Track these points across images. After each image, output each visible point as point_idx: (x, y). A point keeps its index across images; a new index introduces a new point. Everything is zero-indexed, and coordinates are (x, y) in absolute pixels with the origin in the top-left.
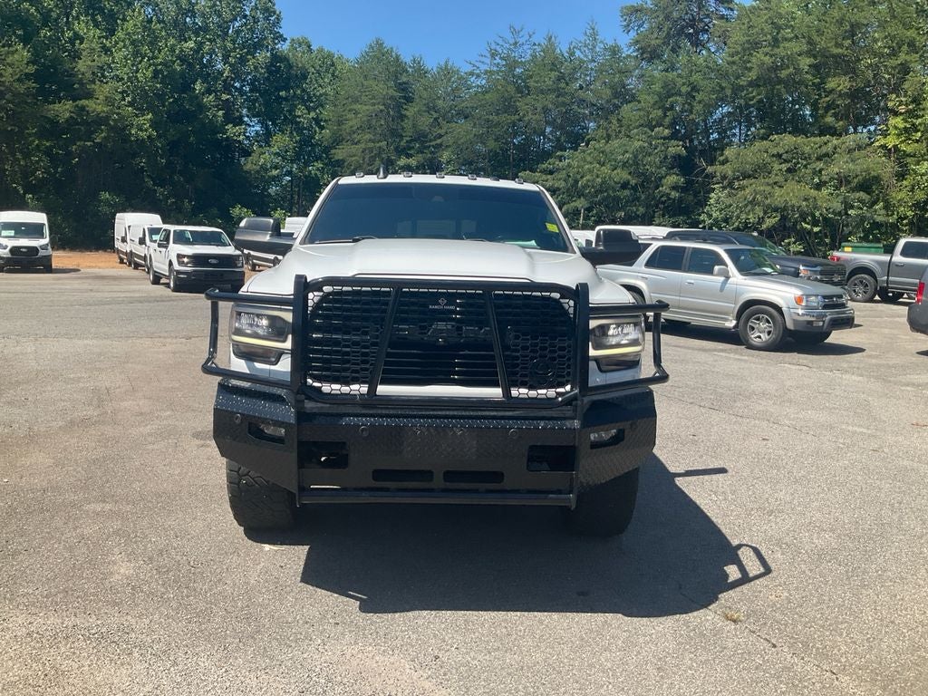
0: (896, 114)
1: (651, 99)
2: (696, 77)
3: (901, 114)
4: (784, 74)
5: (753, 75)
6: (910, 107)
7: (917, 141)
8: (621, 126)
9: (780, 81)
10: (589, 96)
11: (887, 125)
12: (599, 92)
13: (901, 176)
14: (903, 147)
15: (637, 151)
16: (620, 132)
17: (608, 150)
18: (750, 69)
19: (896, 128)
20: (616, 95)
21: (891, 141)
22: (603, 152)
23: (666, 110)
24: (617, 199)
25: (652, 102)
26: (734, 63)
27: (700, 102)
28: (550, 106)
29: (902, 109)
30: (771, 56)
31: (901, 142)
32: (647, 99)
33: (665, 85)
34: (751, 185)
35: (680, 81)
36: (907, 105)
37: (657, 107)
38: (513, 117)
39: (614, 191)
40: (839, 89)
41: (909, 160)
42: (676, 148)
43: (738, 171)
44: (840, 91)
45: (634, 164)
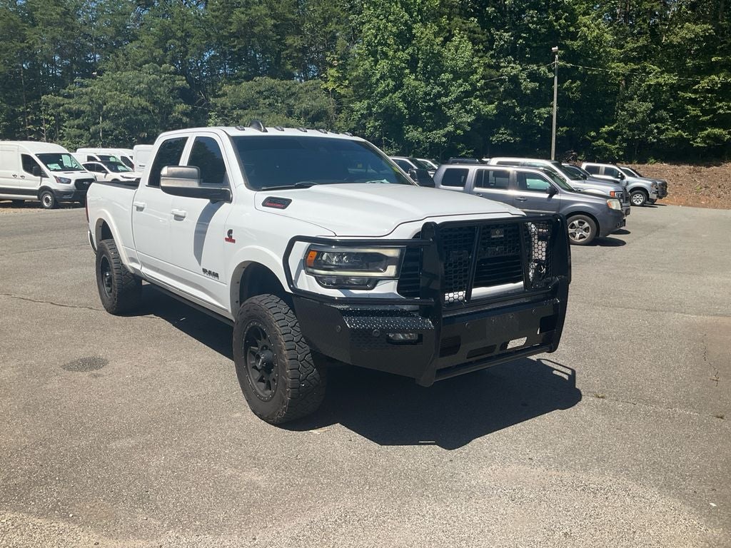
0: (332, 66)
1: (152, 39)
2: (187, 25)
3: (335, 66)
4: (256, 30)
5: (234, 28)
6: (340, 62)
7: (346, 87)
8: (127, 60)
9: (254, 35)
10: (93, 31)
11: (326, 74)
12: (103, 28)
13: (339, 111)
14: (338, 90)
15: (151, 82)
16: (127, 65)
17: (124, 80)
18: (231, 23)
19: (332, 76)
20: (118, 33)
21: (330, 86)
22: (120, 81)
23: (166, 50)
24: (138, 122)
25: (153, 42)
26: (217, 17)
27: (193, 46)
28: (59, 37)
29: (335, 63)
30: (246, 15)
31: (338, 87)
32: (148, 40)
33: (163, 29)
34: (246, 115)
35: (175, 27)
36: (338, 61)
37: (157, 46)
38: (23, 45)
39: (135, 114)
40: (294, 45)
41: (344, 100)
42: (181, 82)
43: (235, 103)
44: (296, 47)
45: (149, 93)
